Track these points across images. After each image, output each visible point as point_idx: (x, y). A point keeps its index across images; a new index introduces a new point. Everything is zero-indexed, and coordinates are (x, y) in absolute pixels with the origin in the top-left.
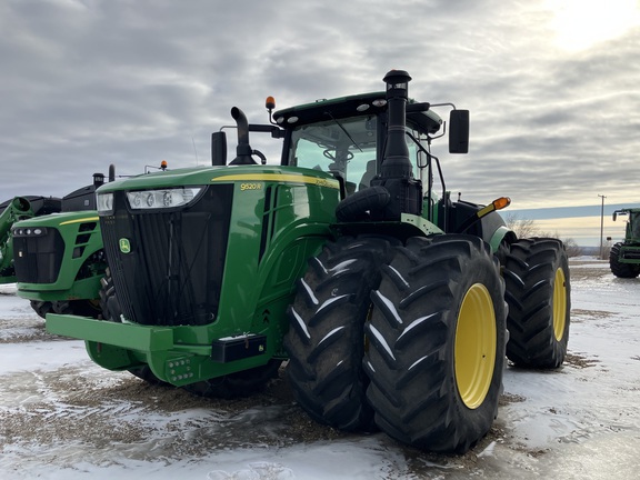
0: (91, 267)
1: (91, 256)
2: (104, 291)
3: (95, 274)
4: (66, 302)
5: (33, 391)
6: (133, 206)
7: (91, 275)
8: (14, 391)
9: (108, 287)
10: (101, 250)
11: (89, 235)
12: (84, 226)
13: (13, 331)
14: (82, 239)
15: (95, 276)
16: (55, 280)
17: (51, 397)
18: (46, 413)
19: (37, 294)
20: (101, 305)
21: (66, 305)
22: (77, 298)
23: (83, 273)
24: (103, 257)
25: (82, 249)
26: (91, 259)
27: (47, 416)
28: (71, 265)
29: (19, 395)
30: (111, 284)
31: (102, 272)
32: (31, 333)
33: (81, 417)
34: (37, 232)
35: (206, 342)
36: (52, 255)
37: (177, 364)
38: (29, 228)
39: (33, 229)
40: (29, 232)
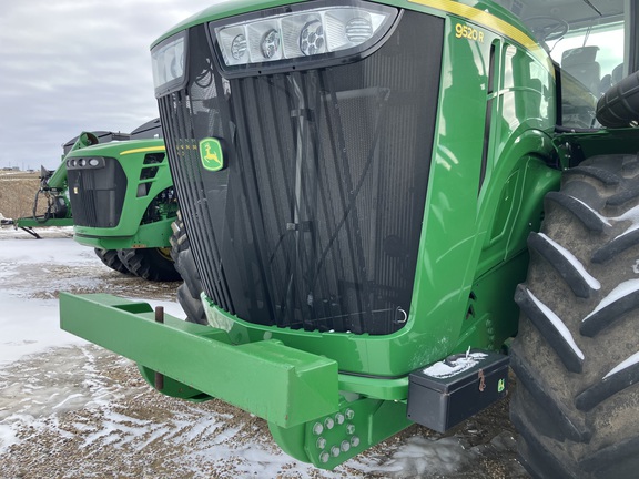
0: (160, 208)
1: (160, 195)
2: (176, 239)
3: (165, 217)
4: (131, 250)
5: (77, 383)
6: (230, 61)
7: (160, 219)
8: (51, 383)
9: (180, 234)
10: (172, 188)
11: (156, 169)
12: (150, 157)
13: (73, 282)
14: (148, 173)
15: (165, 219)
16: (116, 224)
17: (100, 399)
18: (87, 433)
19: (96, 240)
20: (173, 256)
21: (133, 253)
22: (144, 246)
23: (150, 216)
24: (174, 197)
25: (148, 186)
26: (159, 199)
27: (89, 440)
28: (135, 205)
29: (56, 391)
30: (184, 230)
31: (172, 215)
32: (93, 285)
33: (140, 446)
34: (94, 163)
35: (388, 372)
36: (112, 193)
37: (331, 425)
38: (85, 158)
39: (89, 159)
40: (84, 163)
